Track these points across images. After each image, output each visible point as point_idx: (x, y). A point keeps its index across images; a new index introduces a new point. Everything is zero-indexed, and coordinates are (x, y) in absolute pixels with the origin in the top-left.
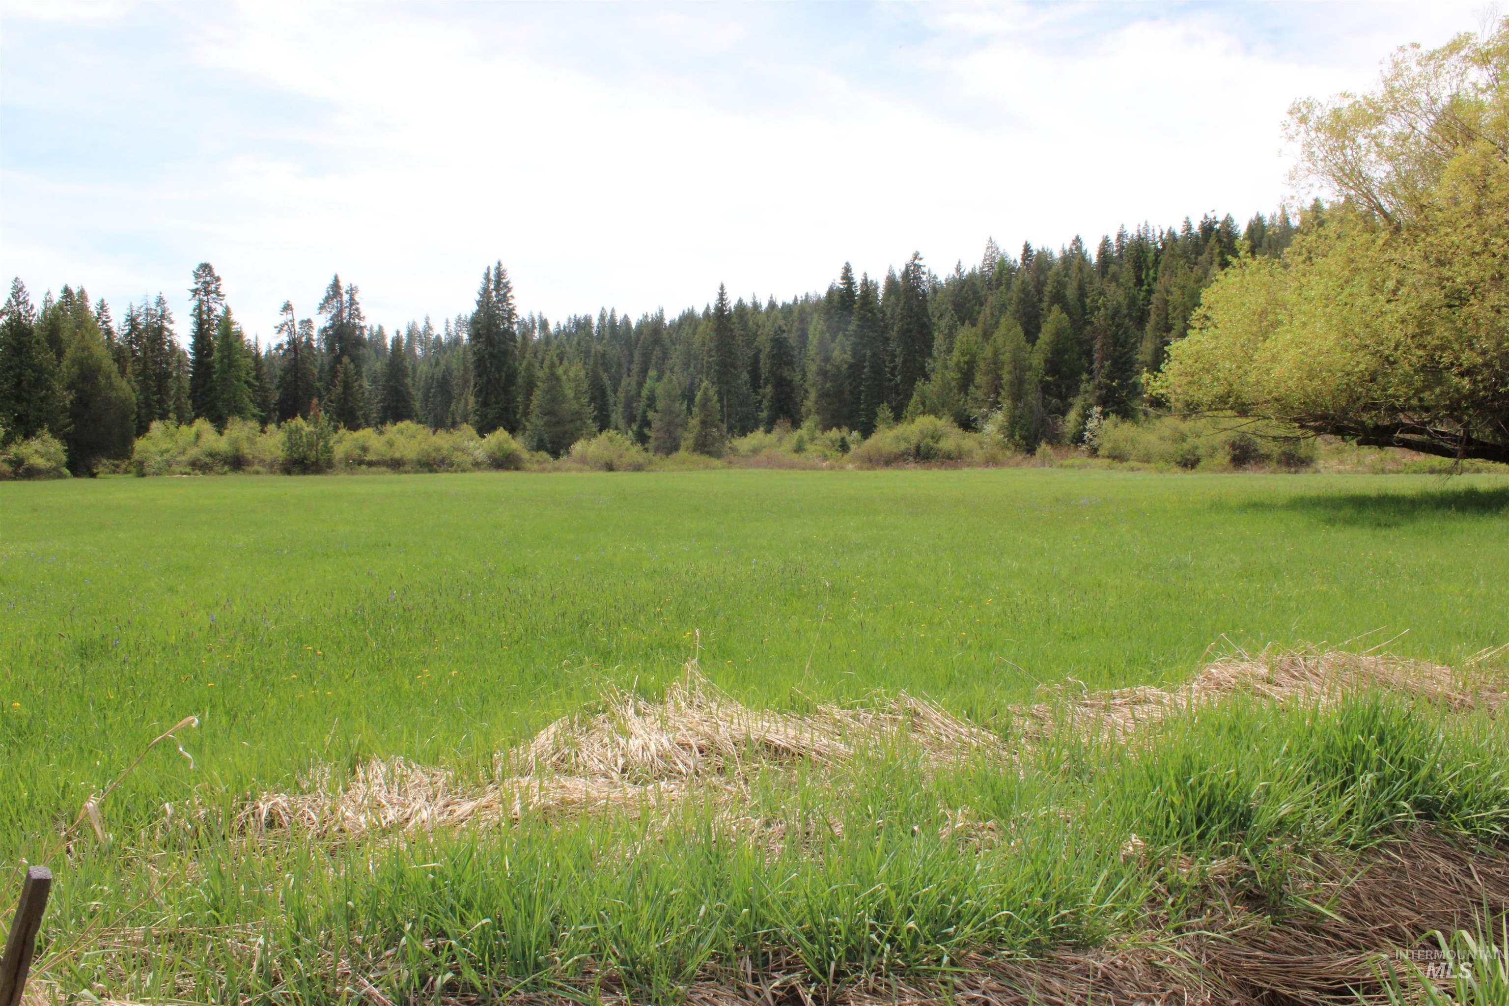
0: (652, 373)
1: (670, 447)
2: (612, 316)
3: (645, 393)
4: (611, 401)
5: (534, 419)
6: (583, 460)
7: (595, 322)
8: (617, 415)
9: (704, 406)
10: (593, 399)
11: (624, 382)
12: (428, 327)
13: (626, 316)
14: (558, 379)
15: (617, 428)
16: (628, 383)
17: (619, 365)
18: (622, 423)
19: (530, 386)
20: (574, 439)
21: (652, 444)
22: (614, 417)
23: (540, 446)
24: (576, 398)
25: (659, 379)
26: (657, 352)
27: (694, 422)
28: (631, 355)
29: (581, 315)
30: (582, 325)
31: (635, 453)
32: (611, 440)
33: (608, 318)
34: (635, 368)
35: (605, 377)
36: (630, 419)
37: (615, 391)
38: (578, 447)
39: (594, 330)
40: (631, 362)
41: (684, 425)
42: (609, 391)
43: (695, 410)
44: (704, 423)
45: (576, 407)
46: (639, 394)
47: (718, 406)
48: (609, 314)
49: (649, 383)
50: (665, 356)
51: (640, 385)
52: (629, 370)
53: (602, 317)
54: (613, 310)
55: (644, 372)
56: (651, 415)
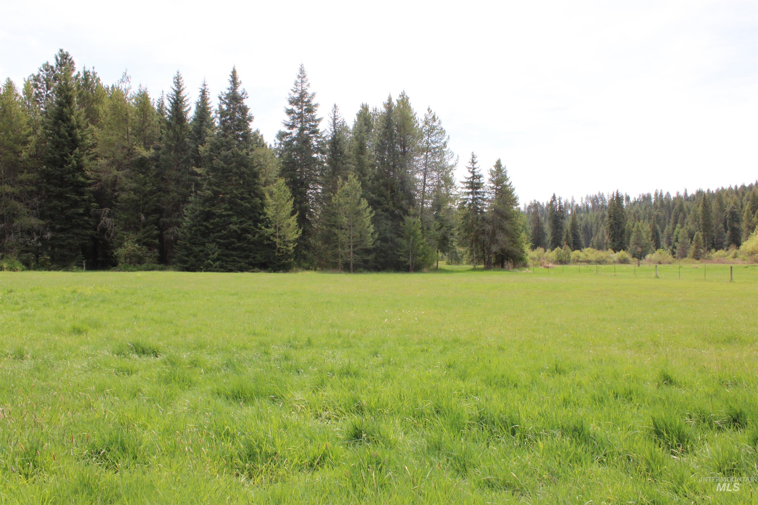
0: (679, 225)
1: (683, 255)
2: (661, 193)
3: (675, 233)
4: (661, 236)
5: (631, 245)
6: (650, 261)
7: (653, 196)
8: (663, 243)
9: (697, 241)
10: (653, 236)
11: (666, 228)
12: (573, 201)
13: (668, 193)
14: (640, 232)
15: (663, 248)
16: (668, 228)
17: (665, 219)
18: (665, 246)
19: (630, 234)
20: (648, 253)
21: (677, 255)
22: (662, 243)
23: (634, 256)
24: (647, 238)
25: (682, 227)
26: (681, 215)
27: (693, 247)
28: (670, 214)
29: (645, 193)
30: (647, 198)
31: (670, 258)
32: (660, 253)
33: (659, 194)
34: (672, 221)
35: (658, 227)
36: (669, 244)
37: (662, 232)
38: (648, 256)
39: (653, 201)
40: (670, 217)
41: (689, 247)
42: (660, 232)
43: (693, 242)
44: (697, 247)
45: (647, 241)
46: (673, 233)
47: (702, 241)
48: (659, 192)
49: (677, 229)
50: (684, 217)
51: (674, 229)
52: (669, 222)
53: (656, 194)
54: (661, 190)
55: (676, 223)
56: (676, 244)
